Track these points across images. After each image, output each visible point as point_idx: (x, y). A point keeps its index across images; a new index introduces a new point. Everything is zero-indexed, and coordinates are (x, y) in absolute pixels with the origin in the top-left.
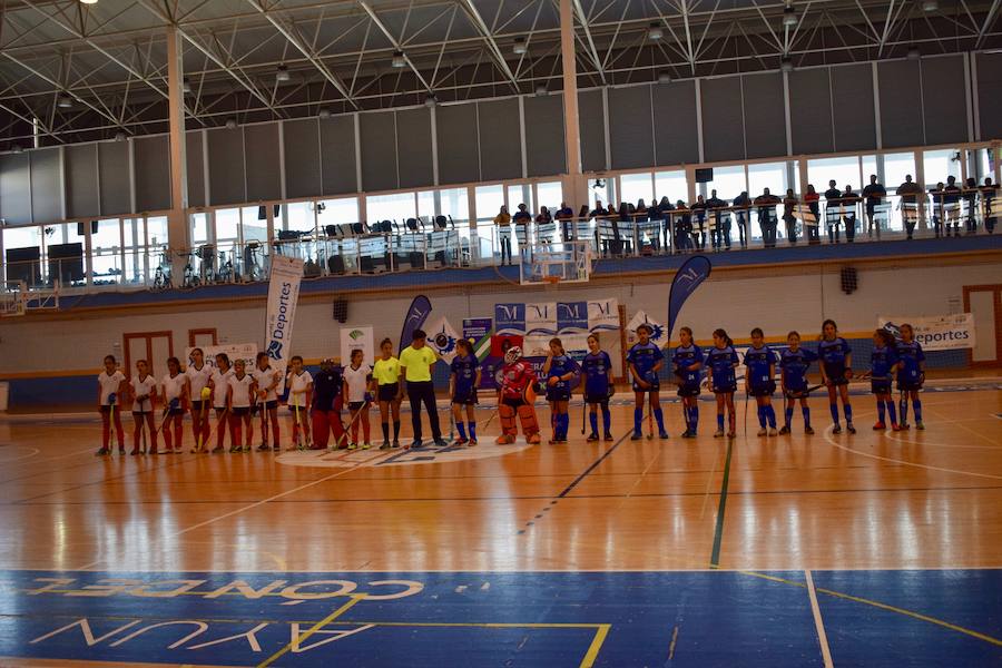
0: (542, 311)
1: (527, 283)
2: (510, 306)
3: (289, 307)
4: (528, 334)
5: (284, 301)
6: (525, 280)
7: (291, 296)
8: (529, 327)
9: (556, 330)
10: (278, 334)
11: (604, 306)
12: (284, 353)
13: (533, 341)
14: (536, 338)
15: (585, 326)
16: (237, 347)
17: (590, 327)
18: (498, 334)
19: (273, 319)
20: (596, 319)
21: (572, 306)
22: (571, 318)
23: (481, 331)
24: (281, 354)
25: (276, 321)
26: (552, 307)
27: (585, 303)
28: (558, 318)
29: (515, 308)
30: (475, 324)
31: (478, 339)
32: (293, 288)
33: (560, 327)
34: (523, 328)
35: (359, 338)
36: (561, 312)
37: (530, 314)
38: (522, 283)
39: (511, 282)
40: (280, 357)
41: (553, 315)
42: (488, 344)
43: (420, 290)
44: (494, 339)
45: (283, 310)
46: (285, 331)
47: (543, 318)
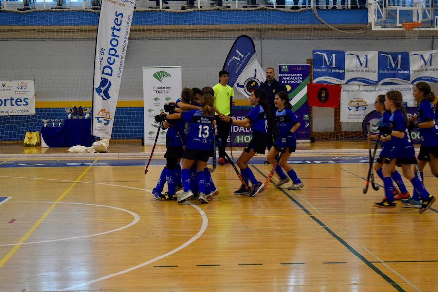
0: (363, 59)
1: (379, 28)
2: (329, 53)
3: (121, 40)
4: (347, 83)
5: (116, 33)
6: (376, 24)
7: (123, 27)
8: (348, 76)
9: (376, 80)
10: (108, 71)
11: (427, 57)
12: (113, 92)
13: (352, 91)
14: (356, 87)
15: (407, 78)
16: (8, 83)
17: (412, 79)
18: (315, 82)
19: (102, 52)
20: (418, 71)
21: (395, 56)
22: (392, 69)
23: (298, 78)
24: (110, 92)
25: (106, 56)
26: (373, 56)
27: (407, 54)
28: (380, 68)
29: (334, 55)
30: (292, 69)
31: (294, 86)
32: (125, 19)
33: (381, 77)
34: (341, 76)
35: (165, 80)
36: (382, 61)
37: (350, 62)
38: (373, 29)
39: (333, 28)
40: (108, 97)
41: (374, 64)
42: (304, 92)
43: (242, 30)
44: (311, 87)
45: (114, 43)
46: (116, 67)
47: (363, 68)
